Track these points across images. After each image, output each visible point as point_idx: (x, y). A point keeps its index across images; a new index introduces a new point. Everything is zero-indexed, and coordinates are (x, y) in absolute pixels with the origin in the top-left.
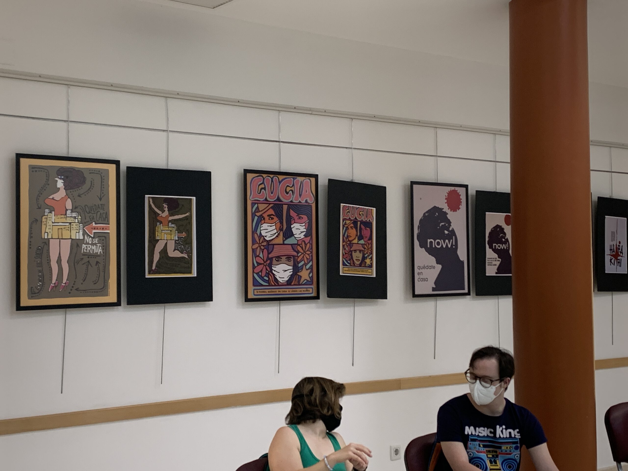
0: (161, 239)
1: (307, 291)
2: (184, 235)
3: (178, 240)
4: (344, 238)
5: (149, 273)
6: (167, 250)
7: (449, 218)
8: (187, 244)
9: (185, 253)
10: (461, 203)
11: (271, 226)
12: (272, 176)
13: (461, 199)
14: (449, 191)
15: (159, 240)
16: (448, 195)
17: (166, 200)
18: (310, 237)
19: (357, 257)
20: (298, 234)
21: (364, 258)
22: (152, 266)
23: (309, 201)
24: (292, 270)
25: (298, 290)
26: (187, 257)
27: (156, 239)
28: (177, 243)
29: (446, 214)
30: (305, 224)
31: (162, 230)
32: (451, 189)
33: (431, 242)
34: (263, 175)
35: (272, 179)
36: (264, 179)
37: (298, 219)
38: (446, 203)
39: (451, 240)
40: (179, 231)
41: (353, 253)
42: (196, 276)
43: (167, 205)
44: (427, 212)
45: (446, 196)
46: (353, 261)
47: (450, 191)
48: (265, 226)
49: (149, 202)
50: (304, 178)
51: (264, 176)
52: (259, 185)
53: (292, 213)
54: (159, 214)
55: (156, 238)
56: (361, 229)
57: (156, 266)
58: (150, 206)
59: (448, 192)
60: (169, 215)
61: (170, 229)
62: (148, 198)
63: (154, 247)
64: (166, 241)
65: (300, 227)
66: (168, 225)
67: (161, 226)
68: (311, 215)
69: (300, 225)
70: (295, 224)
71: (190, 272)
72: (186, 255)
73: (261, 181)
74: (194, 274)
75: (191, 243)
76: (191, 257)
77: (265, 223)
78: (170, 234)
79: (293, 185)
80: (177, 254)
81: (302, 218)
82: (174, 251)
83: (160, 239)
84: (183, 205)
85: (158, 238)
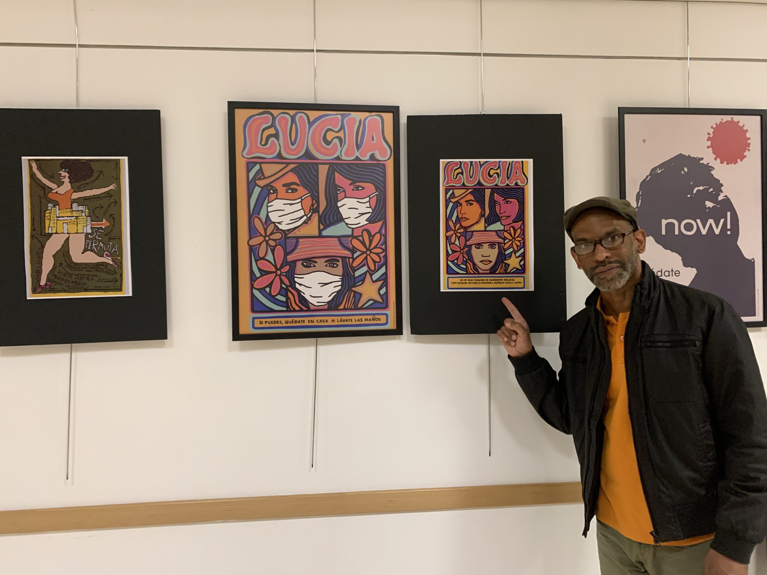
0: (56, 233)
1: (374, 319)
2: (104, 224)
3: (91, 234)
4: (451, 223)
5: (34, 291)
6: (68, 252)
7: (716, 176)
8: (110, 240)
9: (107, 255)
10: (749, 147)
11: (291, 204)
12: (292, 112)
13: (749, 139)
14: (716, 124)
15: (52, 234)
16: (713, 132)
17: (64, 165)
18: (381, 223)
19: (482, 256)
20: (352, 218)
21: (502, 257)
22: (39, 280)
23: (378, 156)
24: (340, 283)
25: (353, 318)
26: (111, 263)
27: (45, 233)
28: (90, 239)
29: (709, 168)
30: (370, 199)
31: (57, 217)
32: (722, 119)
33: (670, 226)
34: (272, 111)
35: (293, 118)
36: (274, 118)
37: (353, 190)
38: (708, 147)
39: (722, 221)
40: (94, 216)
41: (474, 250)
42: (130, 294)
43: (68, 173)
44: (660, 167)
45: (709, 134)
46: (474, 264)
47: (721, 122)
48: (277, 204)
49: (31, 167)
50: (367, 114)
51: (275, 112)
52: (263, 131)
53: (339, 179)
54: (52, 189)
55: (47, 232)
56: (493, 203)
57: (48, 280)
58: (32, 176)
59: (714, 126)
60: (72, 190)
61: (75, 214)
62: (28, 162)
63: (43, 247)
64: (67, 236)
65: (357, 205)
66: (72, 208)
67: (56, 210)
68: (385, 182)
69: (358, 202)
70: (345, 199)
71: (120, 289)
72: (110, 259)
73: (268, 123)
74: (128, 291)
75: (119, 238)
76: (120, 264)
77: (276, 199)
78: (76, 223)
79: (342, 127)
80: (92, 258)
81: (363, 188)
82: (83, 253)
83: (54, 231)
84: (101, 172)
85: (48, 231)
